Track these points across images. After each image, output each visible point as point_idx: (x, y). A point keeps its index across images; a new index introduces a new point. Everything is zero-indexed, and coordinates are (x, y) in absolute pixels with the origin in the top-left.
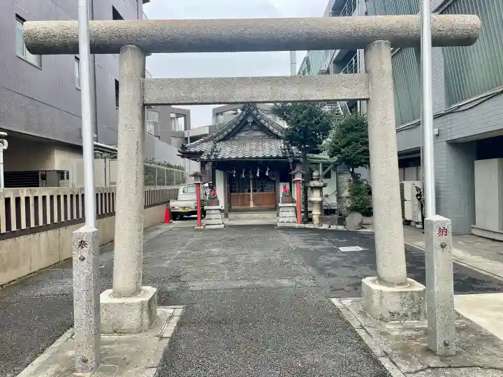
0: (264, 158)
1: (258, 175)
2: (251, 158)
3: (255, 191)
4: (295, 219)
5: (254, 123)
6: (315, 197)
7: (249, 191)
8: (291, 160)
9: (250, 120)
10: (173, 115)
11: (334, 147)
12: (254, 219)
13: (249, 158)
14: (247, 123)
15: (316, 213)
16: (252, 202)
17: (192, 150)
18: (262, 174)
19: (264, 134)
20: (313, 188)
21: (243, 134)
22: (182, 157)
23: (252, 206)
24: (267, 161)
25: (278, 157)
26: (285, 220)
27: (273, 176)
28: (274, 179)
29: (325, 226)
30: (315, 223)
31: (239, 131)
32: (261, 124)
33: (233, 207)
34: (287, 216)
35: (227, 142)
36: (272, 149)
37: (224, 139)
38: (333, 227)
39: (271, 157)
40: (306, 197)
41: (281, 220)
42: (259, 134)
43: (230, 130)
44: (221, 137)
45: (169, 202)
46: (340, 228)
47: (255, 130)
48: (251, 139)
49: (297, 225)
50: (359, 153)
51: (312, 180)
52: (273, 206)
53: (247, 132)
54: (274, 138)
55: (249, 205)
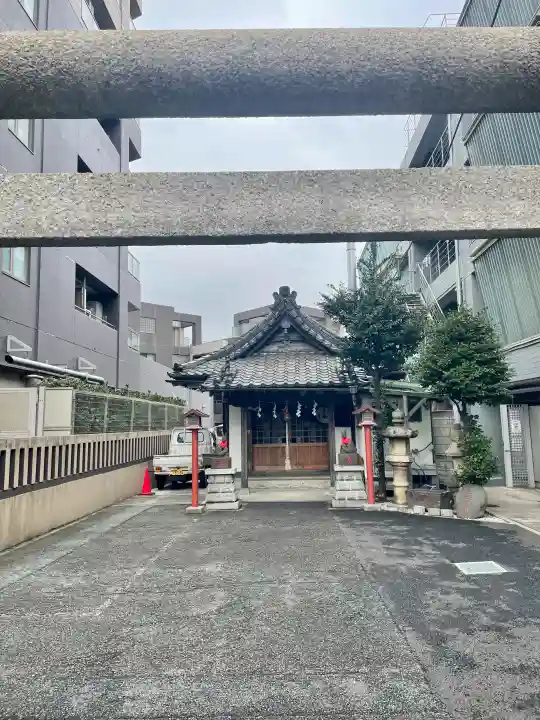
0: (308, 386)
1: (298, 414)
2: (285, 385)
3: (293, 441)
4: (364, 495)
5: (291, 330)
6: (397, 454)
7: (284, 441)
8: (353, 390)
9: (286, 324)
10: (176, 324)
11: (429, 367)
12: (292, 489)
13: (282, 386)
14: (281, 330)
15: (400, 483)
16: (288, 462)
17: (191, 373)
18: (306, 412)
19: (307, 347)
20: (394, 439)
21: (274, 348)
22: (175, 384)
23: (288, 467)
24: (315, 392)
25: (331, 385)
26: (347, 495)
27: (324, 417)
28: (325, 421)
29: (418, 510)
30: (399, 501)
31: (267, 344)
32: (303, 330)
33: (258, 468)
34: (350, 488)
35: (248, 359)
36: (321, 371)
37: (243, 356)
38: (434, 512)
39: (320, 385)
40: (381, 455)
41: (338, 495)
42: (300, 347)
43: (253, 341)
44: (239, 351)
45: (152, 458)
46: (447, 513)
47: (292, 341)
48: (287, 355)
49: (367, 506)
50: (476, 380)
51: (392, 424)
52: (325, 467)
53: (281, 345)
54: (324, 354)
55: (284, 465)
